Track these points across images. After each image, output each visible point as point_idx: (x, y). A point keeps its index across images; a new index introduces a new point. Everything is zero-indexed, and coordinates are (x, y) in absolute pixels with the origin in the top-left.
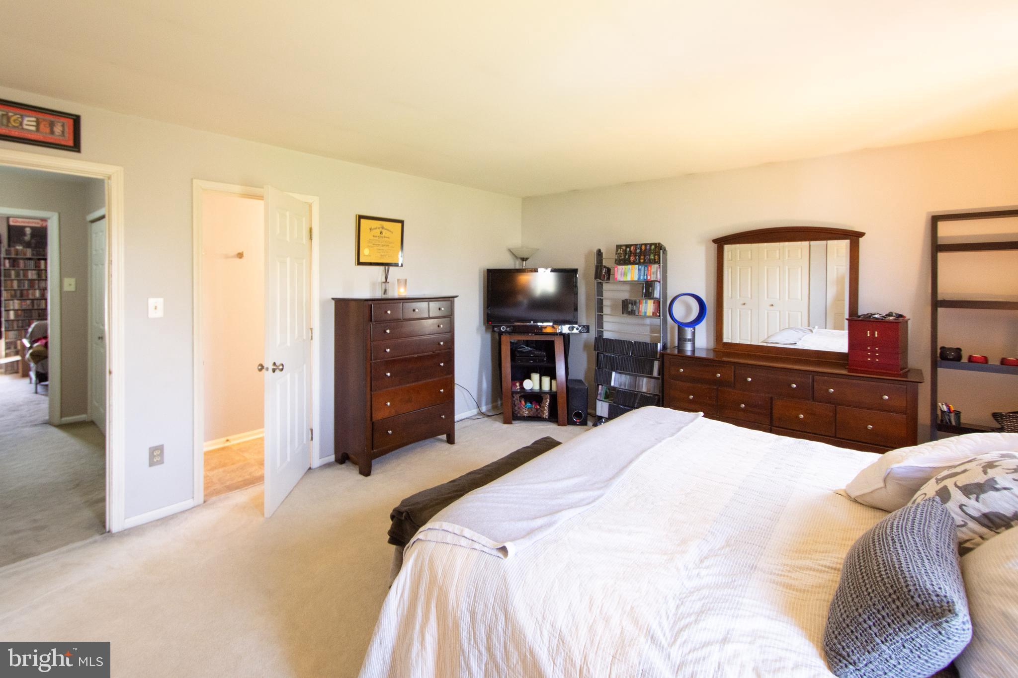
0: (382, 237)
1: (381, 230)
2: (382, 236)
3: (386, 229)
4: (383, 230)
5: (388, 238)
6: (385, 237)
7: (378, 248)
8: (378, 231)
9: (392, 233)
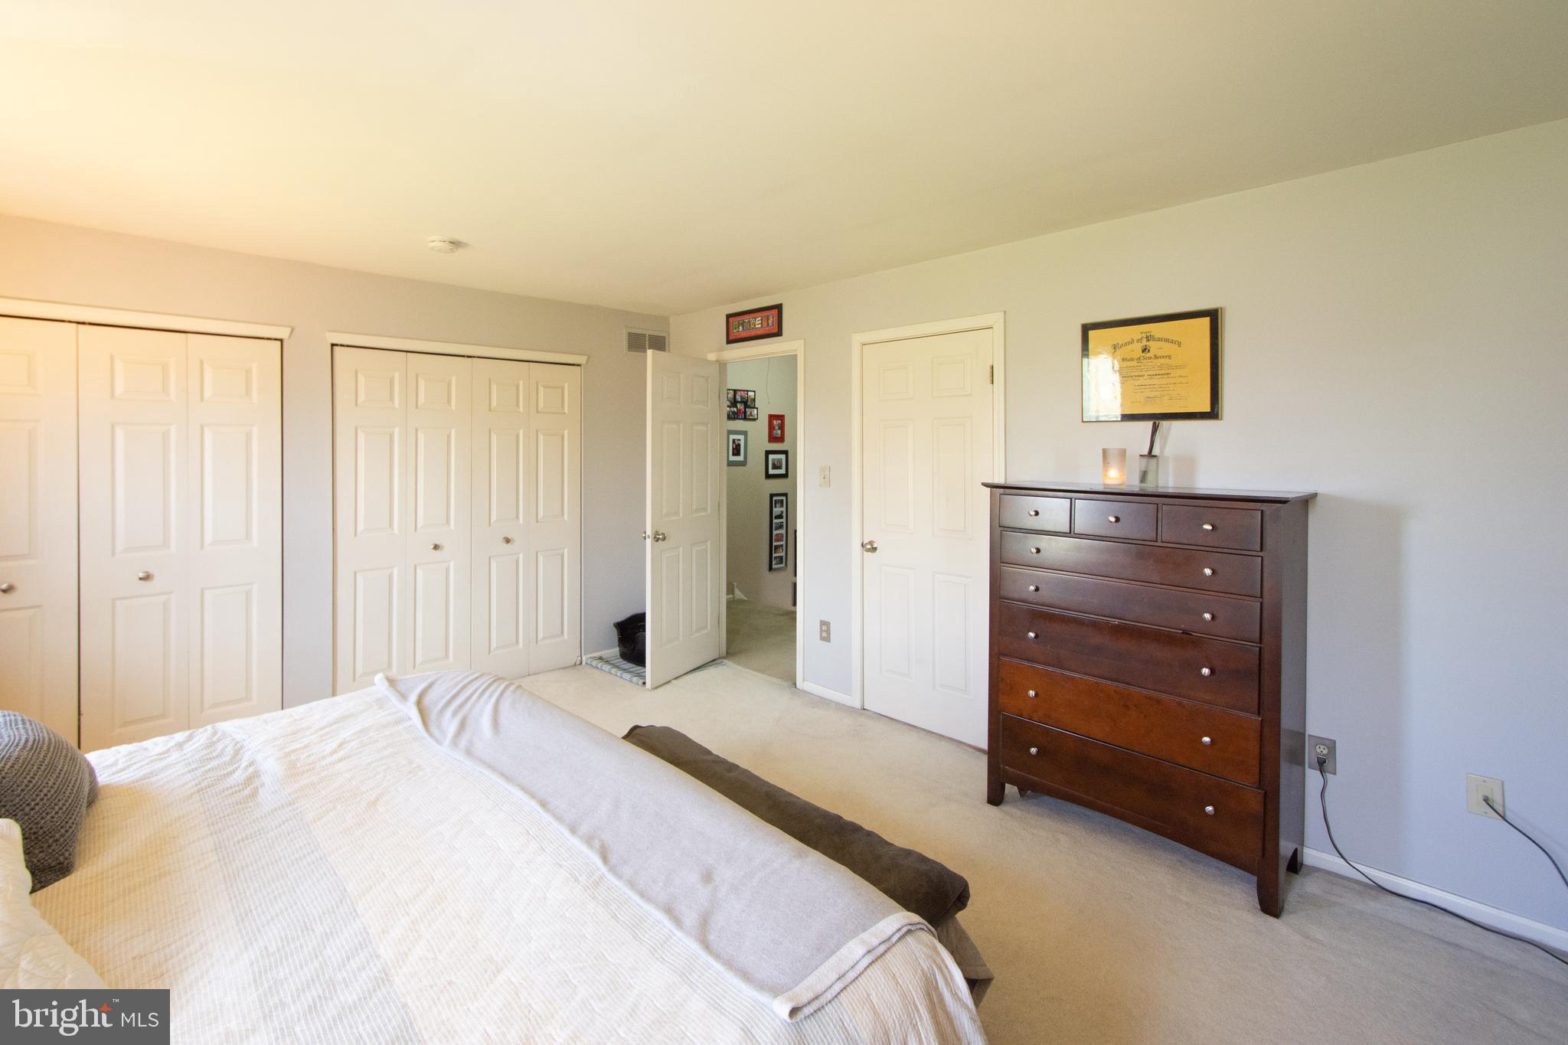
0: (1150, 358)
1: (1144, 342)
2: (1148, 355)
3: (1160, 340)
4: (1150, 343)
5: (1169, 357)
6: (1156, 357)
7: (1139, 383)
8: (1138, 347)
9: (1179, 344)
